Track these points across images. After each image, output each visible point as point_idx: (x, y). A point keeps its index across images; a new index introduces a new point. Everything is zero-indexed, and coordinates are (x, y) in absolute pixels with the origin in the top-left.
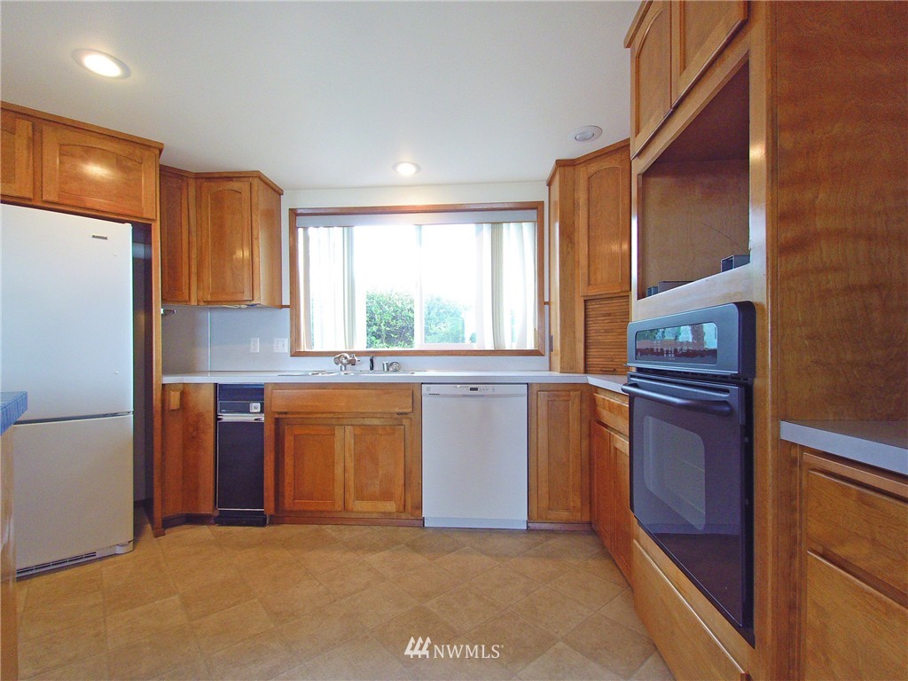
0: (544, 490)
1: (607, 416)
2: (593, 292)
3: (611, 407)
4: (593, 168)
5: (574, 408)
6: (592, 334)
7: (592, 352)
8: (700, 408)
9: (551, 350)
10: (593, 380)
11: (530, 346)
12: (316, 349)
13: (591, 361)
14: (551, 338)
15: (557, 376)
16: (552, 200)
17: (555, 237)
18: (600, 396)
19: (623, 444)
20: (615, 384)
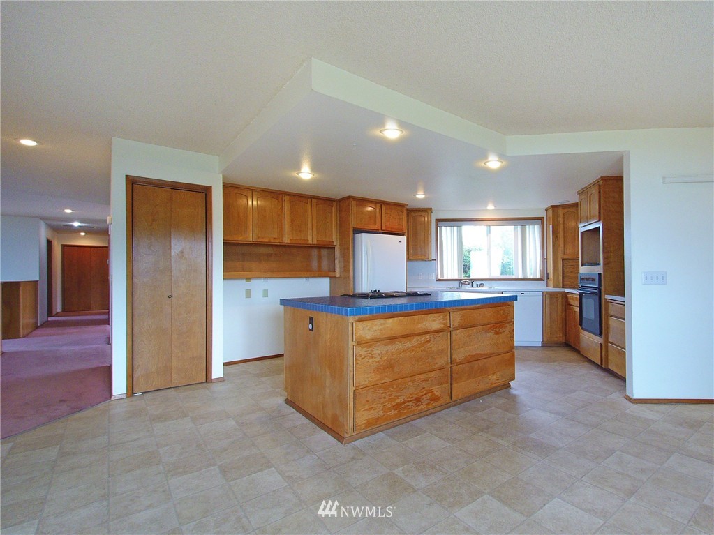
0: (548, 331)
1: (572, 302)
2: (565, 257)
3: (574, 299)
4: (566, 210)
5: (560, 300)
6: (565, 273)
7: (565, 280)
8: (592, 293)
9: (548, 278)
10: (566, 290)
11: (538, 277)
12: (445, 278)
13: (565, 283)
14: (548, 274)
15: (551, 289)
16: (548, 216)
17: (549, 231)
18: (569, 296)
19: (577, 309)
20: (575, 291)
